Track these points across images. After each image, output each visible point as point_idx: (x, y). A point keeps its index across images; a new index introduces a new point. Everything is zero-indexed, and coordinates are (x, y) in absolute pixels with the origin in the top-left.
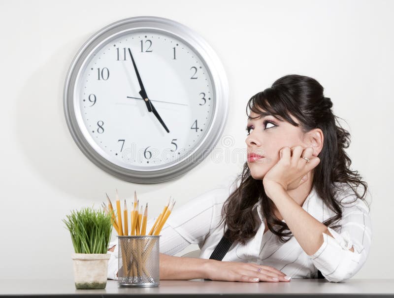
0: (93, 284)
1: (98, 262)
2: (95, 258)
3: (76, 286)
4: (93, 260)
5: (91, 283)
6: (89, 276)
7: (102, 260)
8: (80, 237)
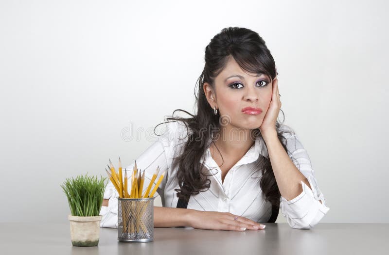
0: (86, 242)
1: (90, 223)
2: (88, 220)
3: (73, 243)
4: (86, 222)
5: (84, 241)
6: (83, 236)
7: (94, 222)
8: (75, 202)
